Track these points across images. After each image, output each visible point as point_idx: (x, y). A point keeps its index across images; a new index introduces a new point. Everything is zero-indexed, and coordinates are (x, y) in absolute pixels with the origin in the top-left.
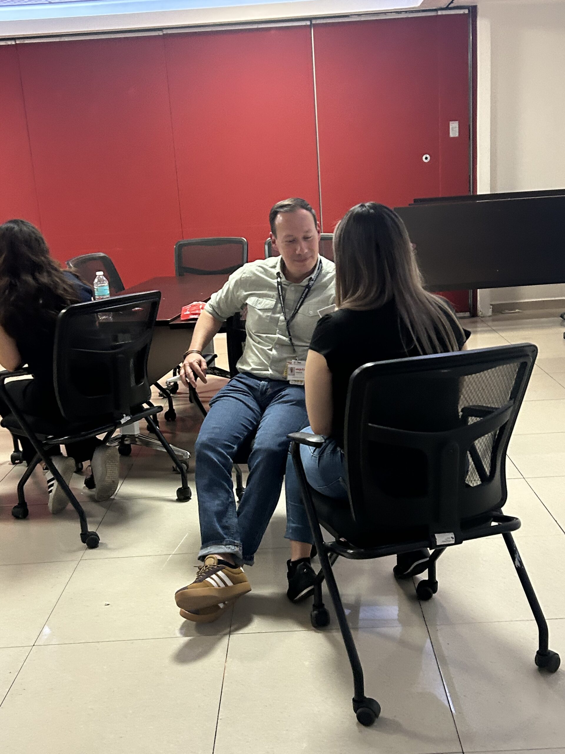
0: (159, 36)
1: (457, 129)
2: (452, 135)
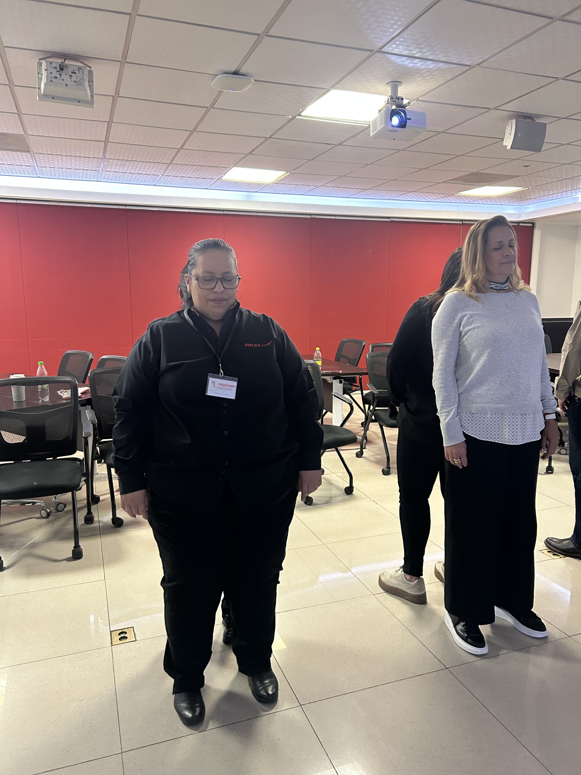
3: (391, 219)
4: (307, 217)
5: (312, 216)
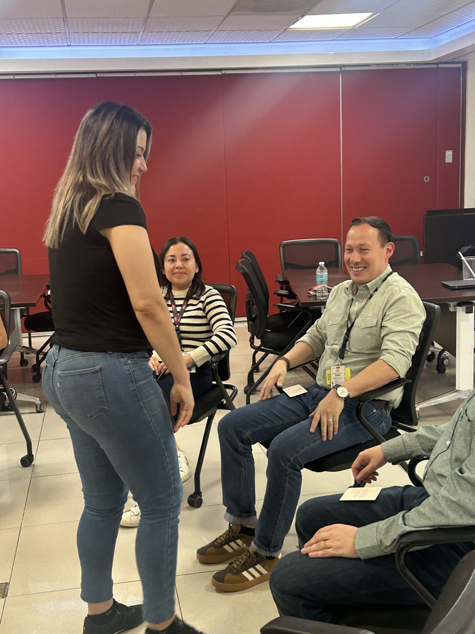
1: (451, 156)
2: (447, 161)
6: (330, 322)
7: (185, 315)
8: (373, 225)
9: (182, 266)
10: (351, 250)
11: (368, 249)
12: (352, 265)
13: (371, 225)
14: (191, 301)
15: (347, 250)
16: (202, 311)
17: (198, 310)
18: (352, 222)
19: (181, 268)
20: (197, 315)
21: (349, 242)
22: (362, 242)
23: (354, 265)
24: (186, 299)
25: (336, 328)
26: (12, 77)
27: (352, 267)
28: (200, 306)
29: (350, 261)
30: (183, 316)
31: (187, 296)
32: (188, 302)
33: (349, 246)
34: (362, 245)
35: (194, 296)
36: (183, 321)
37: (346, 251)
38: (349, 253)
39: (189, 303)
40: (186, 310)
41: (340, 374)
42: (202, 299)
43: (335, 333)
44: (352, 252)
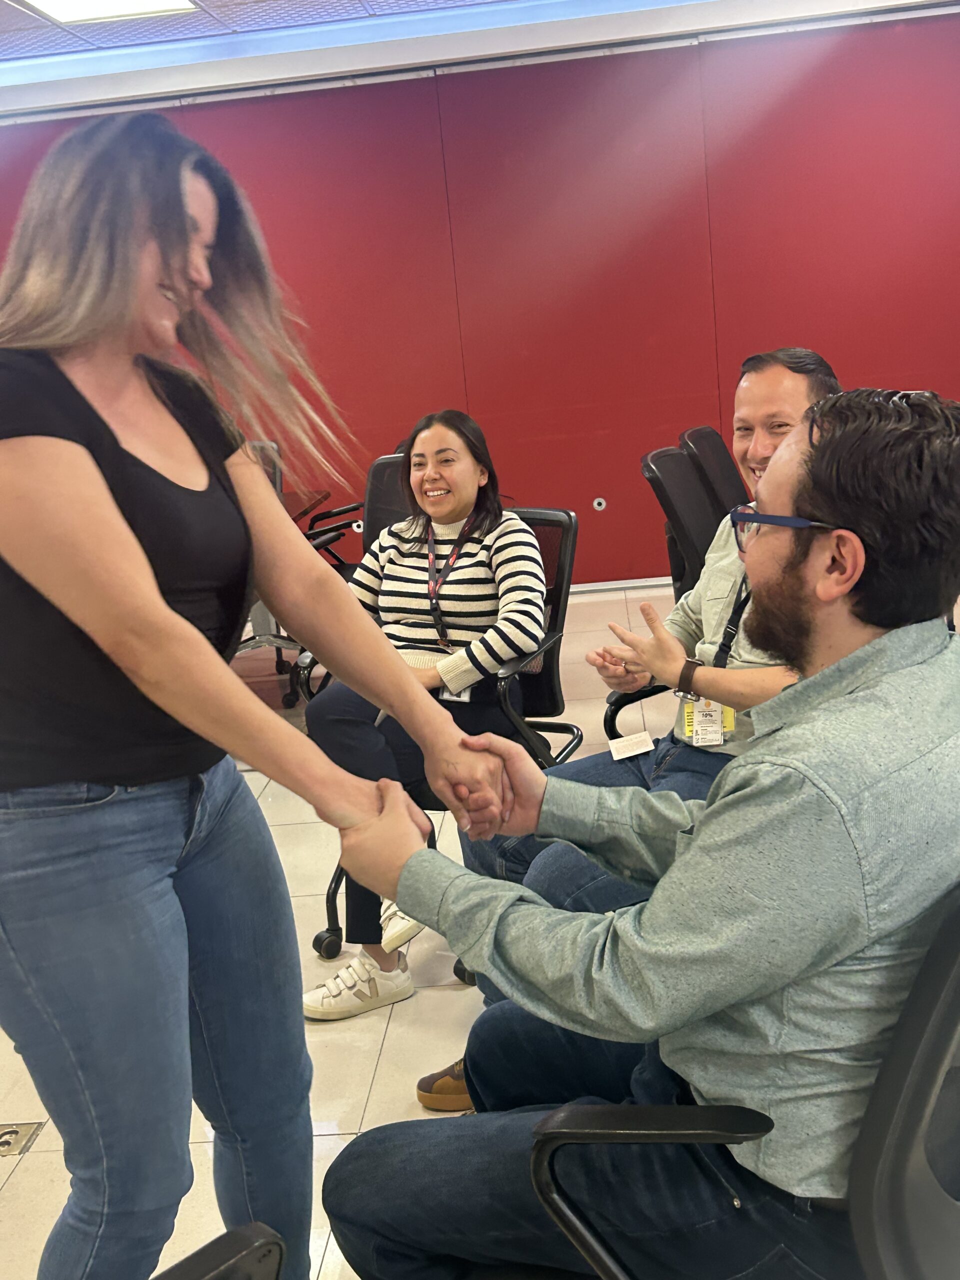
0: (691, 47)
3: (702, 39)
4: (424, 74)
5: (439, 72)
6: (709, 594)
7: (452, 576)
8: (797, 368)
9: (438, 476)
10: (748, 429)
11: (787, 425)
12: (753, 465)
13: (790, 368)
14: (469, 548)
15: (739, 429)
16: (487, 569)
17: (477, 566)
18: (744, 365)
19: (436, 480)
20: (475, 577)
21: (741, 412)
22: (774, 409)
23: (757, 463)
24: (458, 543)
25: (721, 607)
26: (268, 92)
27: (753, 471)
28: (483, 556)
29: (748, 457)
30: (448, 579)
31: (461, 535)
32: (461, 548)
33: (741, 420)
34: (774, 416)
35: (476, 535)
36: (446, 590)
37: (737, 434)
38: (742, 437)
39: (463, 551)
40: (456, 566)
41: (712, 713)
42: (488, 541)
43: (717, 617)
44: (752, 435)
